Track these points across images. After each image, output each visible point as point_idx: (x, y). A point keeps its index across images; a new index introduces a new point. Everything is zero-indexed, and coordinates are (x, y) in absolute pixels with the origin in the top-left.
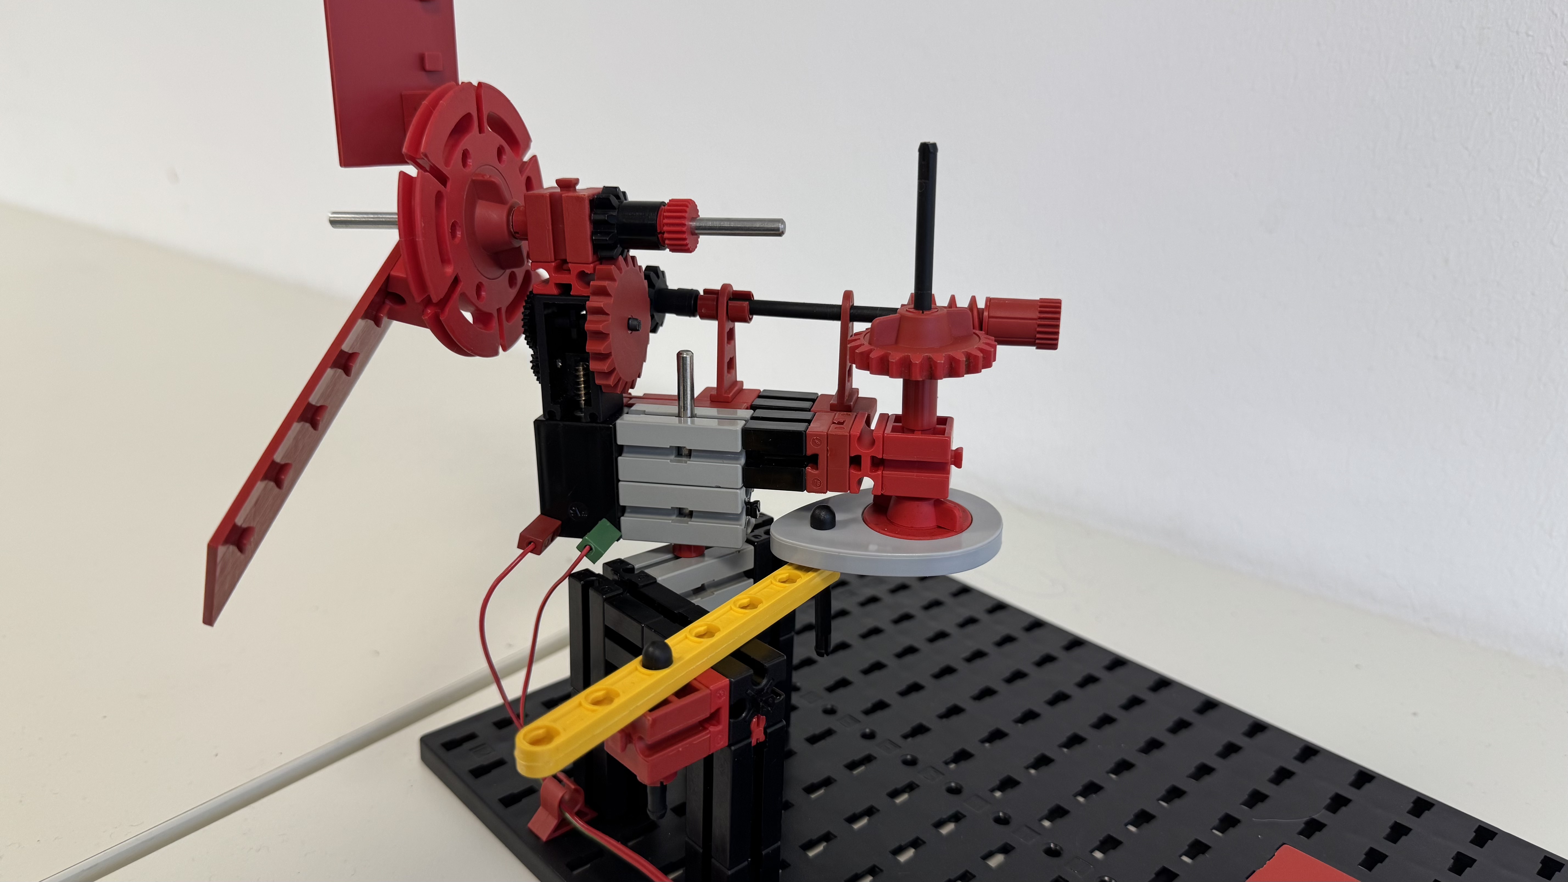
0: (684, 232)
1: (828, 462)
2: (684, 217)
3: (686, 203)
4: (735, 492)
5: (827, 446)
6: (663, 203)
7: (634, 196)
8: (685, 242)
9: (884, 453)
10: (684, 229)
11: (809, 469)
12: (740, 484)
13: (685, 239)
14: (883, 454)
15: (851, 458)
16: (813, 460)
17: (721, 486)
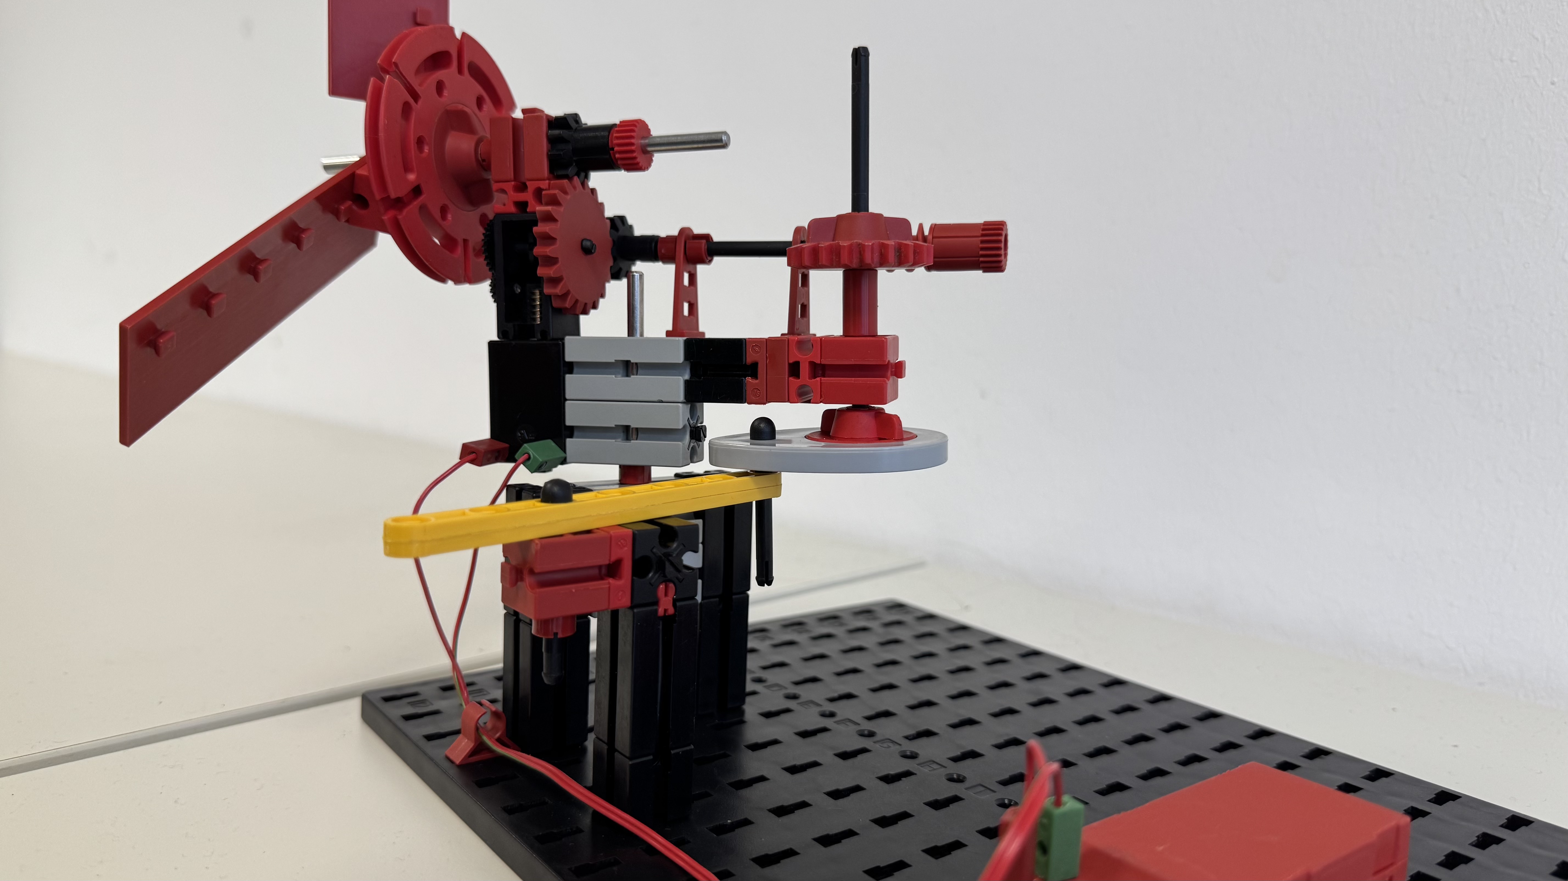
0: (633, 151)
1: (768, 368)
2: (632, 137)
3: (635, 123)
4: (676, 406)
5: (766, 353)
6: (615, 125)
7: (589, 119)
8: (635, 162)
9: (822, 357)
10: (633, 148)
11: (749, 379)
12: (681, 398)
13: (635, 158)
14: (821, 359)
15: (790, 364)
16: (753, 370)
17: (663, 400)
